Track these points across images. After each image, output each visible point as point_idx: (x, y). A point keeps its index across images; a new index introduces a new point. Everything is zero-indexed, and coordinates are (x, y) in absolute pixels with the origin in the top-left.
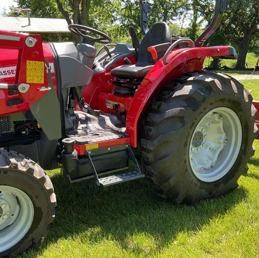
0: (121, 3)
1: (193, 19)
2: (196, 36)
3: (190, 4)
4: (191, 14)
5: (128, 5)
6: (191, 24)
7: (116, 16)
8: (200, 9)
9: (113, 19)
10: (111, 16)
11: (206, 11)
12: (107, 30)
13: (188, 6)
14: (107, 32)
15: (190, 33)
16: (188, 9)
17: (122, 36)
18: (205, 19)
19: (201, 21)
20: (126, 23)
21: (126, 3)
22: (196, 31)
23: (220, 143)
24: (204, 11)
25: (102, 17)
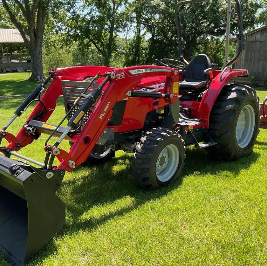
0: (66, 14)
1: (136, 32)
2: (141, 47)
3: (134, 17)
4: (135, 27)
5: (75, 16)
6: (135, 36)
7: (61, 27)
8: (143, 22)
9: (58, 29)
10: (57, 27)
11: (149, 25)
12: (51, 40)
13: (132, 19)
14: (51, 42)
15: (135, 45)
16: (132, 21)
17: (68, 46)
18: (147, 32)
19: (144, 33)
20: (72, 34)
21: (72, 14)
22: (141, 43)
23: (242, 126)
24: (148, 24)
25: (47, 27)
